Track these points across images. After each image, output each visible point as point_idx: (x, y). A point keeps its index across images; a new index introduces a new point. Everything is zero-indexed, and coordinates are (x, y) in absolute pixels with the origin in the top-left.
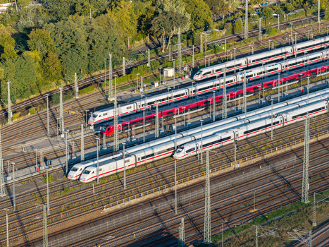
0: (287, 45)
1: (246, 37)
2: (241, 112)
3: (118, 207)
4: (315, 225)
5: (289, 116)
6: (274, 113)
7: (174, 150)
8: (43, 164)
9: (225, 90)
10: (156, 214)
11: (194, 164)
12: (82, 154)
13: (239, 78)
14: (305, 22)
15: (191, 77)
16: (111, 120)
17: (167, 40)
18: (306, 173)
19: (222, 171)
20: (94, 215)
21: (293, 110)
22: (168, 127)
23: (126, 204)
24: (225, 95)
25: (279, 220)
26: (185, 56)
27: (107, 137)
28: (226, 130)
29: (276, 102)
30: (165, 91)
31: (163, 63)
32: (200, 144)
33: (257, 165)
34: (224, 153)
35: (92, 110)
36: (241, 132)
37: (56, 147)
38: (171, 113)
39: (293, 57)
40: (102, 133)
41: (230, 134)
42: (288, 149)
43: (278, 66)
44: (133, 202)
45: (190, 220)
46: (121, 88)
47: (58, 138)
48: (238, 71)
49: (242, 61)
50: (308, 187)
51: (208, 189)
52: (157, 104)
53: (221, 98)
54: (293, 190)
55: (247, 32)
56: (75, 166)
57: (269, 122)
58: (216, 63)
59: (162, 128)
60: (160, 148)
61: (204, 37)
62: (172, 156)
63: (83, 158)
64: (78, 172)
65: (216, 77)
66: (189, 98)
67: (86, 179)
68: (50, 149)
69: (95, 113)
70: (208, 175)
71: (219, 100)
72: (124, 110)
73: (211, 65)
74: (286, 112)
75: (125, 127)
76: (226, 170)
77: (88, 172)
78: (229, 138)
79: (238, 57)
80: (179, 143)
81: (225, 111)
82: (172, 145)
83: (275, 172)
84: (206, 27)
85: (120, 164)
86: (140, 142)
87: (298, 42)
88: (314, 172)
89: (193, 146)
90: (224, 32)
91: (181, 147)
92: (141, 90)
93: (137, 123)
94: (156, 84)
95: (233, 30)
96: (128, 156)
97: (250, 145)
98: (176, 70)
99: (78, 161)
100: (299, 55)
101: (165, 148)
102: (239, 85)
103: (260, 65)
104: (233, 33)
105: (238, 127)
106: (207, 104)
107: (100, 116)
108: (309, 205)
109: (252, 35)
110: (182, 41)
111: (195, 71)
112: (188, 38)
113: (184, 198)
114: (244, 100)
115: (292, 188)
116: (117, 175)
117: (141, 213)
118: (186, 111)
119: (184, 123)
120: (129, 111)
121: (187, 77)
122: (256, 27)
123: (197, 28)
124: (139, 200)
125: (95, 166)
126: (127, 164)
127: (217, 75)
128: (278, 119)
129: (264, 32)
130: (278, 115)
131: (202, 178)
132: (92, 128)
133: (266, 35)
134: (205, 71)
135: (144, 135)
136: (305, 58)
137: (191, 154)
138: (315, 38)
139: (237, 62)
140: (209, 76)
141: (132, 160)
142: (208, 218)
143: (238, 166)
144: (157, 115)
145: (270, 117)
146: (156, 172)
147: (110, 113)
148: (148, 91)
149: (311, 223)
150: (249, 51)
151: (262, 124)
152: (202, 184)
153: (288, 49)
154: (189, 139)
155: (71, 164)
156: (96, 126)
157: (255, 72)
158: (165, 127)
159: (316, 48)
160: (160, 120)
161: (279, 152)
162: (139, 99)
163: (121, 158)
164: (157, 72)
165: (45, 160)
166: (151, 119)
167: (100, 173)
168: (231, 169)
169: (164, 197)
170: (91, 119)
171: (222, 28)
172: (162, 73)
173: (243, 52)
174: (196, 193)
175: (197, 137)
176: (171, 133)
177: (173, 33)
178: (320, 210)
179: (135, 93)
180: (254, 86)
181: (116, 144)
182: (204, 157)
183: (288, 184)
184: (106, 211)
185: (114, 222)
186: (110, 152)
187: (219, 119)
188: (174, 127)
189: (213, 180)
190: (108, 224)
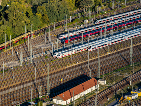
0: (128, 12)
1: (114, 9)
2: (111, 36)
3: (70, 66)
4: (133, 72)
5: (127, 37)
6: (122, 36)
7: (88, 48)
8: (44, 52)
9: (105, 28)
10: (81, 69)
11: (94, 53)
12: (58, 49)
13: (111, 24)
14: (135, 3)
15: (94, 23)
16: (67, 38)
17: (86, 9)
18: (131, 56)
19: (104, 55)
20: (62, 69)
21: (128, 35)
22: (86, 40)
23: (72, 65)
24: (105, 30)
25: (122, 71)
26: (92, 15)
27: (65, 44)
28: (106, 42)
29: (123, 32)
30: (85, 28)
31: (84, 18)
32: (96, 46)
33: (115, 54)
34: (104, 49)
35: (60, 34)
36: (110, 42)
37: (48, 47)
38: (87, 36)
39: (130, 16)
40: (64, 42)
41: (107, 43)
42: (126, 48)
43: (124, 19)
44: (74, 65)
45: (93, 71)
46: (70, 27)
47: (49, 44)
48: (110, 21)
49: (112, 18)
50: (132, 60)
51: (99, 61)
52: (82, 33)
53: (104, 31)
54: (127, 62)
55: (114, 7)
56: (55, 53)
57: (120, 39)
58: (103, 18)
59: (84, 41)
60: (83, 48)
61: (99, 9)
62: (87, 50)
63: (58, 51)
64: (56, 55)
65: (102, 23)
66: (93, 31)
67: (59, 57)
68: (46, 47)
69: (61, 36)
70: (99, 57)
71: (103, 31)
72: (71, 34)
73: (101, 19)
74: (126, 36)
75: (71, 40)
76: (105, 55)
77: (60, 55)
78: (107, 44)
79: (110, 16)
80: (89, 46)
81: (105, 35)
82: (87, 47)
83: (121, 56)
84: (100, 5)
85: (70, 52)
86: (76, 45)
87: (132, 11)
88: (134, 56)
89: (94, 47)
90: (106, 7)
91: (90, 47)
92: (77, 27)
93: (75, 39)
94: (82, 26)
95: (109, 6)
96: (73, 50)
97: (113, 47)
98: (89, 20)
99: (56, 51)
100: (132, 16)
101: (85, 47)
102: (110, 26)
103: (118, 19)
104: (109, 7)
105: (109, 41)
106: (99, 33)
107: (63, 37)
108: (132, 66)
109: (116, 8)
110: (91, 10)
111: (95, 21)
112: (93, 9)
113: (91, 64)
114: (112, 32)
115: (127, 61)
116: (69, 56)
117: (77, 68)
118: (92, 35)
119: (91, 39)
120: (73, 35)
121: (93, 23)
122: (117, 5)
123: (96, 5)
124: (76, 64)
125: (62, 53)
126: (72, 53)
127: (103, 22)
128: (123, 38)
129: (120, 7)
130: (123, 37)
131: (97, 57)
132: (60, 40)
133: (121, 8)
134: (99, 21)
135: (78, 43)
136: (134, 17)
137: (94, 49)
138: (138, 9)
139: (110, 18)
140: (100, 23)
141: (74, 51)
142: (99, 70)
143: (109, 54)
144: (82, 36)
145: (120, 37)
146: (81, 56)
147: (66, 36)
148: (79, 28)
149: (132, 72)
150: (114, 14)
151: (118, 40)
152: (97, 59)
153: (128, 13)
154: (93, 45)
155: (54, 53)
156: (62, 40)
157: (116, 21)
158: (85, 41)
159: (138, 13)
160: (83, 38)
161: (123, 49)
162: (76, 31)
163: (71, 50)
164: (82, 21)
165: (45, 51)
166: (80, 38)
167: (64, 55)
168: (107, 54)
169: (85, 64)
170: (60, 37)
171: (105, 5)
172: (84, 22)
173: (112, 14)
174: (95, 62)
175: (96, 44)
176: (87, 42)
177: (88, 7)
178: (136, 68)
179: (75, 29)
180: (116, 27)
181: (69, 46)
182: (98, 51)
183: (125, 60)
184: (66, 67)
185: (69, 71)
186: (67, 48)
187: (103, 38)
188: (88, 41)
189: (101, 58)
190: (67, 72)
